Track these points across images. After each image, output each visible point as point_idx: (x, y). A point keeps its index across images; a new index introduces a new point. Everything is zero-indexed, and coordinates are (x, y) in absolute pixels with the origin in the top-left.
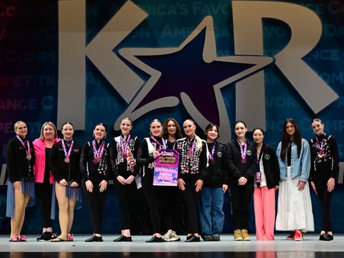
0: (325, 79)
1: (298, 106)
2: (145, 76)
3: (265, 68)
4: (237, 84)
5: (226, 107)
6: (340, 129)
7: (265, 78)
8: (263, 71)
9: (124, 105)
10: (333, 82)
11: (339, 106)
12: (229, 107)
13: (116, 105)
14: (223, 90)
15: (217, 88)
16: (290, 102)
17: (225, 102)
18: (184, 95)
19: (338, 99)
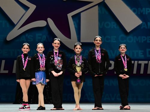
0: (134, 11)
1: (118, 28)
2: (26, 8)
3: (99, 4)
4: (82, 14)
5: (75, 27)
6: (142, 42)
7: (99, 10)
8: (97, 6)
9: (13, 25)
10: (139, 13)
11: (142, 28)
12: (77, 27)
13: (8, 25)
14: (73, 17)
15: (70, 15)
16: (113, 25)
17: (74, 24)
18: (49, 20)
19: (142, 24)
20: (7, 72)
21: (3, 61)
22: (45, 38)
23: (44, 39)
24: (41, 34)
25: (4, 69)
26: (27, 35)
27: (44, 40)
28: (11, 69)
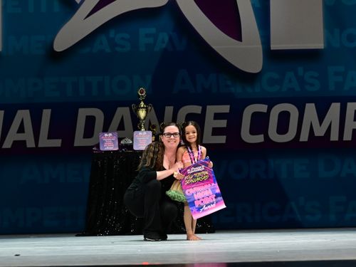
20: (57, 143)
21: (44, 110)
22: (167, 39)
23: (163, 42)
24: (153, 30)
25: (50, 137)
26: (112, 33)
27: (164, 46)
28: (69, 136)
